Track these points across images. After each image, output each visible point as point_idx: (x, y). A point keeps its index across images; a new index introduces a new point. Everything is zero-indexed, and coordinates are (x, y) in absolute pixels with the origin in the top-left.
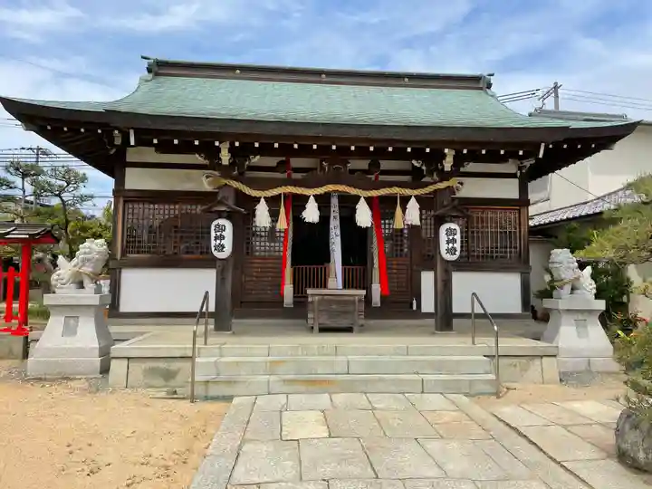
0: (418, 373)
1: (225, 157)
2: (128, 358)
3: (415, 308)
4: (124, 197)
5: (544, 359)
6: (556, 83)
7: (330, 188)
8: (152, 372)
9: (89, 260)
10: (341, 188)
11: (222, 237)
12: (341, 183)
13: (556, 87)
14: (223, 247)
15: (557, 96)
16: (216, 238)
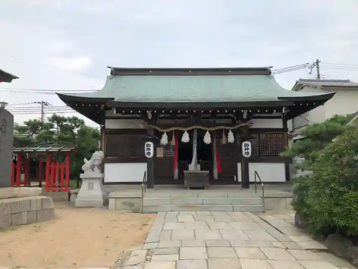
0: (232, 204)
1: (150, 116)
2: (116, 198)
3: (235, 179)
4: (105, 132)
5: (287, 199)
6: (317, 60)
7: (194, 127)
8: (124, 203)
9: (96, 159)
10: (198, 127)
11: (149, 149)
12: (198, 125)
13: (318, 62)
14: (150, 153)
15: (318, 67)
16: (147, 149)
